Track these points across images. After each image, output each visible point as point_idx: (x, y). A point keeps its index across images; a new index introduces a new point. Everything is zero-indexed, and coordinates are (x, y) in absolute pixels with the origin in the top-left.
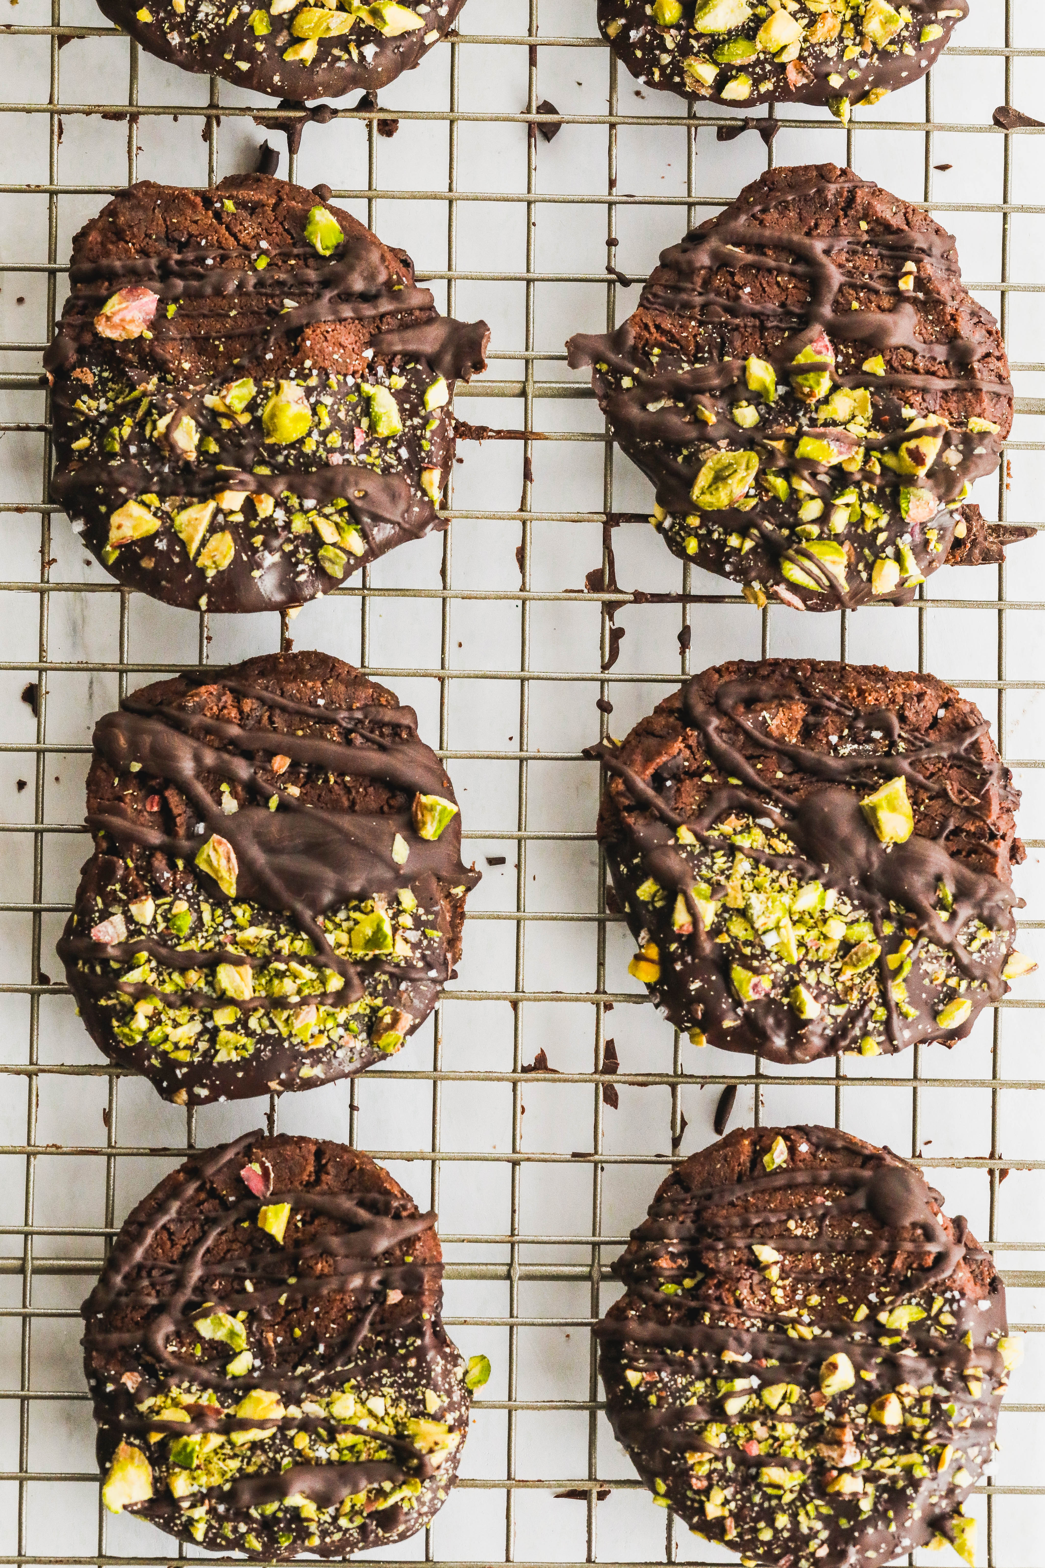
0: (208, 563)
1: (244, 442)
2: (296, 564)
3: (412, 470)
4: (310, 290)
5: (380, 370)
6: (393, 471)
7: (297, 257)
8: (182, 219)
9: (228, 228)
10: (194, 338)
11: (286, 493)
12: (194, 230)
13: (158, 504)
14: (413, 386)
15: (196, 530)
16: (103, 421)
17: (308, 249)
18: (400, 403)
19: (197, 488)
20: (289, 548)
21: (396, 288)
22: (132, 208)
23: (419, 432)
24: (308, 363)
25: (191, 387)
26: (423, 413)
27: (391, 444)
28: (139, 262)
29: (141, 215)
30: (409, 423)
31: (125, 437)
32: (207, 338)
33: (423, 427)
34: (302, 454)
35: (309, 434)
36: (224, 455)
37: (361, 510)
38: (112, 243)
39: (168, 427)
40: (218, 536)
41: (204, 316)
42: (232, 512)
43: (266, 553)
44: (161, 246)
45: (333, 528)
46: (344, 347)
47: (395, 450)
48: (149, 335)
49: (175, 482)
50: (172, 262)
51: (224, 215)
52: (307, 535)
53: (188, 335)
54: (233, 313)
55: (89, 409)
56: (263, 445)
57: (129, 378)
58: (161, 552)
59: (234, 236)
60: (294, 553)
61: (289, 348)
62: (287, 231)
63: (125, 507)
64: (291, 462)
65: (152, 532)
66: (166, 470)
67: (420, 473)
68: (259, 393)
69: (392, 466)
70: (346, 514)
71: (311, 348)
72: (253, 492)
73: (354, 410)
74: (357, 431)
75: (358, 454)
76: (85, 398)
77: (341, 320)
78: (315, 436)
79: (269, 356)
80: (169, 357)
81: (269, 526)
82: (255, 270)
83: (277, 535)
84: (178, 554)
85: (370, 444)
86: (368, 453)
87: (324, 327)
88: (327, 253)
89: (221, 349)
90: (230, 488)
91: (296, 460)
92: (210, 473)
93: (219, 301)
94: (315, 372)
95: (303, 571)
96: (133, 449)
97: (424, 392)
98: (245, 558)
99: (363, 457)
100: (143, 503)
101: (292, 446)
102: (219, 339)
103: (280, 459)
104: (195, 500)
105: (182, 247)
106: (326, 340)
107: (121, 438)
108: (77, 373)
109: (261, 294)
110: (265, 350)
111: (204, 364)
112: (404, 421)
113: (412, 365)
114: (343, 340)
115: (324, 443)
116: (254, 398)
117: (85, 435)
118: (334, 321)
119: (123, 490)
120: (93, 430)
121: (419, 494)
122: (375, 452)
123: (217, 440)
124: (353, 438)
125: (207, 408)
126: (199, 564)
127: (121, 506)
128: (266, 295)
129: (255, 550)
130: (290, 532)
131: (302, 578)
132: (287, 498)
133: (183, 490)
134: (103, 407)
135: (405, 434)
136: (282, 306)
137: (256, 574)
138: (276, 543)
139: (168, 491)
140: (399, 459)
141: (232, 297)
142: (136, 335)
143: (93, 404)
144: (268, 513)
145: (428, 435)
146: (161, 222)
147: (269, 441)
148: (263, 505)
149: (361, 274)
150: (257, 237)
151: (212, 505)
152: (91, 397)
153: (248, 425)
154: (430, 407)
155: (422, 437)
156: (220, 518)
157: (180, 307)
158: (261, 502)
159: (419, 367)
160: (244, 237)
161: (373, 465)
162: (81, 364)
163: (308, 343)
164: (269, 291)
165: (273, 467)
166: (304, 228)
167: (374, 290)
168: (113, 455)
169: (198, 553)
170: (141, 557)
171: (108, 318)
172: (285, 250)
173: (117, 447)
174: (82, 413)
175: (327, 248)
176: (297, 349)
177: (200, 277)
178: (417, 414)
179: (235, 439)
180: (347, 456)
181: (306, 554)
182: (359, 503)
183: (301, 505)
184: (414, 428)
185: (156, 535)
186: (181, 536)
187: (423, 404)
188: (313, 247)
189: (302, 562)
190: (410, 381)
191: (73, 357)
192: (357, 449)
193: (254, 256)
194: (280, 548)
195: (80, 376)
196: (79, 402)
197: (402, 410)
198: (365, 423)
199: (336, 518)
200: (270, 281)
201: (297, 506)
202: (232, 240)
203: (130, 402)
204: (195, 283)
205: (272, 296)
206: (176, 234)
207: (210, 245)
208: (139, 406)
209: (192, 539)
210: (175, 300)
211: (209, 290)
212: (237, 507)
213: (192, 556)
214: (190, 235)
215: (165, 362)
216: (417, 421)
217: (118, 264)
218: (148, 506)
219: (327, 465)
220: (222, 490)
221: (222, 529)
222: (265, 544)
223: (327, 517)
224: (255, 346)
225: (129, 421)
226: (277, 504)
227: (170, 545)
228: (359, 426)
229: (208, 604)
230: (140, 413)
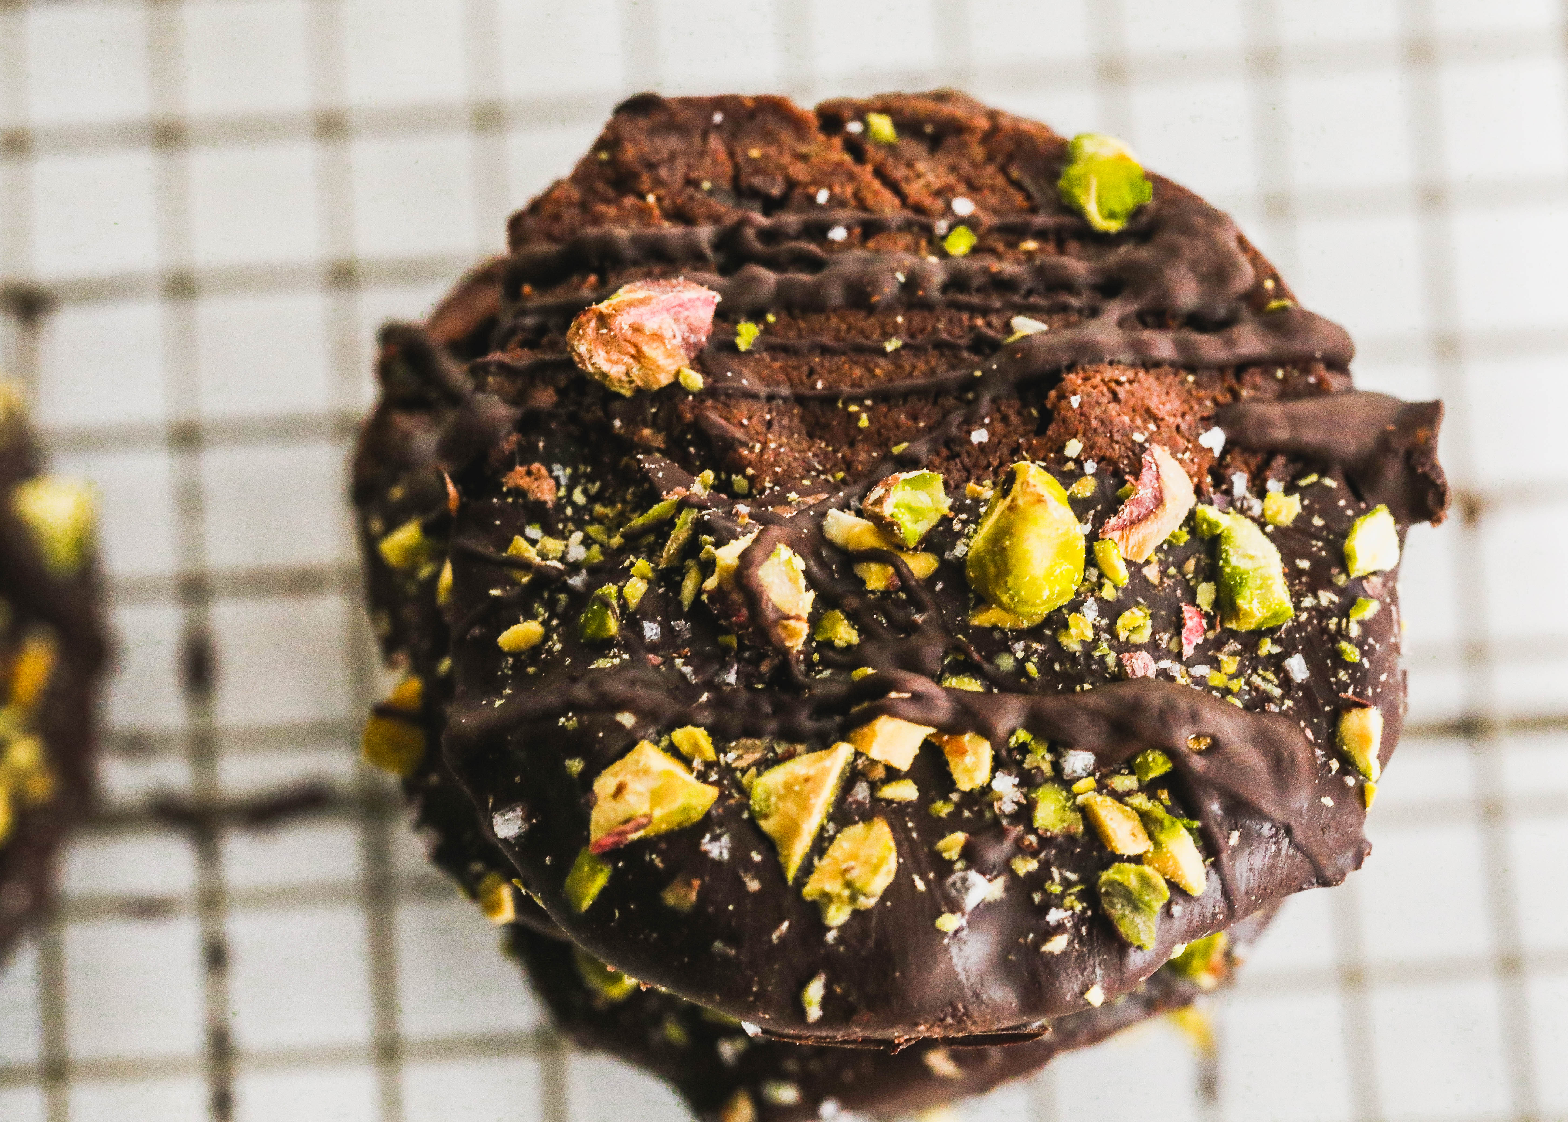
0: (834, 887)
1: (918, 618)
2: (1044, 909)
3: (1315, 710)
4: (1075, 302)
5: (1240, 482)
6: (1273, 708)
7: (1040, 235)
8: (772, 151)
9: (880, 173)
10: (800, 400)
11: (1023, 736)
12: (799, 171)
13: (710, 753)
14: (1318, 522)
15: (805, 807)
16: (577, 581)
17: (1067, 220)
18: (1288, 558)
19: (805, 721)
20: (1025, 866)
21: (1274, 304)
22: (653, 132)
23: (1333, 623)
24: (1073, 448)
25: (793, 496)
26: (1341, 580)
27: (1267, 647)
28: (671, 230)
29: (675, 143)
30: (1308, 602)
31: (633, 601)
32: (829, 399)
33: (1344, 611)
34: (1058, 651)
35: (1075, 606)
36: (871, 650)
37: (1203, 781)
38: (608, 201)
39: (745, 557)
40: (858, 829)
41: (825, 350)
42: (893, 775)
43: (973, 876)
44: (724, 206)
45: (1135, 823)
46: (1157, 419)
47: (1276, 663)
48: (695, 380)
49: (753, 708)
50: (750, 232)
51: (871, 150)
52: (1070, 838)
53: (785, 390)
54: (891, 346)
55: (544, 556)
56: (965, 627)
57: (645, 477)
58: (718, 864)
59: (894, 187)
60: (1038, 879)
61: (1027, 419)
62: (1017, 185)
63: (631, 757)
64: (1031, 668)
65: (696, 816)
66: (731, 678)
67: (1335, 719)
68: (957, 508)
69: (1269, 699)
70: (1164, 795)
71: (1082, 413)
72: (943, 729)
73: (1180, 567)
74: (1188, 612)
75: (1188, 664)
76: (534, 531)
77: (1150, 364)
78: (1091, 610)
79: (979, 436)
80: (738, 434)
81: (980, 814)
82: (944, 255)
83: (1001, 834)
84: (757, 871)
85: (1218, 644)
86: (1215, 664)
87: (1109, 373)
88: (1114, 226)
89: (864, 421)
90: (892, 712)
91: (1045, 665)
92: (836, 689)
93: (859, 319)
94: (1090, 467)
95: (1060, 928)
96: (651, 631)
97: (1344, 535)
98: (920, 886)
99: (1201, 670)
100: (673, 751)
101: (1034, 633)
102: (859, 400)
103: (1006, 663)
104: (800, 748)
105: (770, 206)
106: (1115, 398)
107: (624, 606)
108: (518, 477)
109: (960, 307)
110: (970, 422)
111: (823, 456)
112: (1297, 597)
113: (1313, 478)
114: (1153, 403)
115: (1111, 630)
116: (945, 521)
117: (534, 617)
118: (1133, 366)
119: (627, 719)
120: (551, 605)
121: (1335, 765)
122: (1230, 665)
123: (853, 618)
124: (1178, 626)
125: (831, 545)
126: (810, 890)
127: (621, 755)
128: (973, 310)
129: (945, 867)
130: (1031, 829)
131: (1057, 945)
132: (1023, 748)
133: (772, 725)
134: (577, 552)
135: (1299, 626)
136: (1008, 329)
137: (948, 922)
138: (994, 854)
139: (737, 723)
140: (1286, 682)
141: (890, 309)
142: (664, 380)
143: (554, 545)
144: (981, 777)
145: (1355, 631)
146: (722, 156)
147: (983, 619)
148: (968, 759)
149: (1193, 267)
150: (945, 193)
151: (843, 752)
152: (550, 531)
153: (930, 581)
154: (1358, 568)
155: (1341, 634)
156: (861, 791)
157: (768, 330)
158: (962, 752)
159: (1329, 482)
160: (915, 190)
161: (1227, 691)
162: (527, 455)
163: (1075, 401)
164: (976, 299)
165: (992, 680)
166: (1055, 176)
167: (1221, 311)
168: (602, 646)
169: (807, 869)
170: (663, 880)
171: (603, 320)
172: (1012, 218)
173: (613, 626)
174: (525, 565)
175: (1112, 215)
176: (1047, 417)
177: (814, 264)
178: (1329, 585)
179: (899, 615)
180: (1165, 664)
181: (1067, 884)
182: (1198, 764)
183: (1057, 767)
184: (1322, 613)
185: (706, 824)
186: (766, 825)
187: (1342, 561)
188: (1077, 212)
189: (1058, 901)
190: (1308, 512)
191: (509, 442)
192: (1188, 651)
193: (941, 226)
194: (1006, 868)
195: (524, 482)
196: (518, 541)
197: (1292, 575)
198: (1206, 593)
199: (1140, 801)
200: (978, 280)
201: (1047, 768)
202: (887, 196)
203: (646, 530)
204: (805, 277)
205: (985, 312)
206: (758, 181)
207: (836, 202)
208: (665, 537)
209: (792, 830)
210: (756, 316)
211: (836, 295)
212: (903, 762)
213: (791, 873)
214: (791, 184)
215: (731, 444)
216: (1326, 597)
217: (622, 233)
218: (686, 761)
219: (1120, 676)
220: (868, 717)
221: (867, 816)
222: (970, 855)
223: (1120, 797)
224: (946, 414)
225: (642, 565)
226: (998, 764)
227: (739, 851)
228: (1193, 602)
229: (825, 1003)
230: (671, 547)
